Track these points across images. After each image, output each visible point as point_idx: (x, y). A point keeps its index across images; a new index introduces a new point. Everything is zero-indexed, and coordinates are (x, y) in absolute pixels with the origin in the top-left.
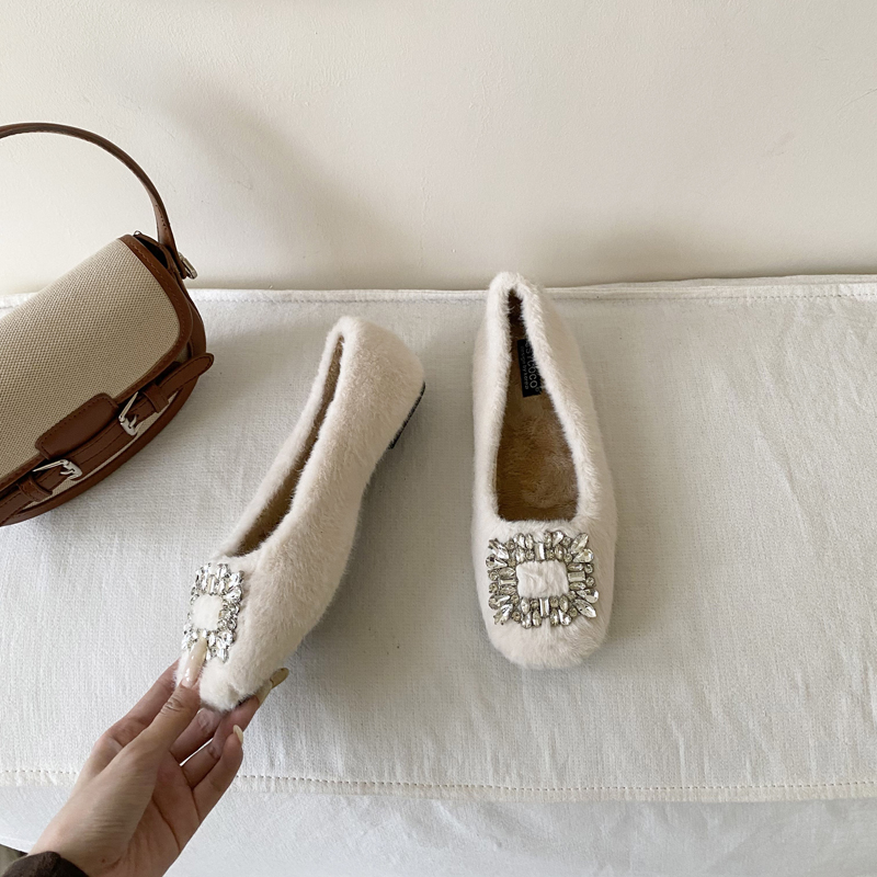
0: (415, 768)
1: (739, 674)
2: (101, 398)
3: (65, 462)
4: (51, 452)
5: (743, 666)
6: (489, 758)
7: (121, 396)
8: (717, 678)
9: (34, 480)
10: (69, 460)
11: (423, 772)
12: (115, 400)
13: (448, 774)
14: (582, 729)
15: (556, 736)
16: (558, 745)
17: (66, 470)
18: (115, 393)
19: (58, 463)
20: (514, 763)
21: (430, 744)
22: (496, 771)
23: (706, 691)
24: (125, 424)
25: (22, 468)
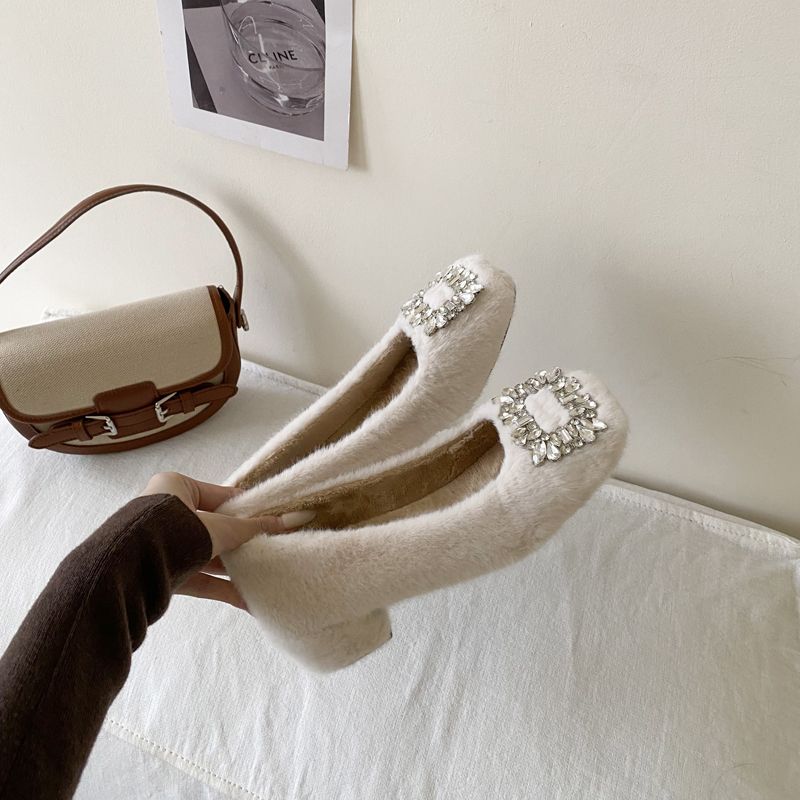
0: (199, 751)
1: (468, 779)
2: (149, 385)
3: (108, 420)
4: (103, 409)
5: (473, 775)
6: (254, 766)
7: (163, 390)
8: (449, 776)
9: (83, 423)
10: (111, 419)
11: (203, 757)
12: (158, 391)
13: (221, 766)
14: (330, 772)
15: (309, 769)
16: (308, 777)
17: (106, 425)
18: (159, 386)
19: (104, 418)
20: (270, 780)
21: (216, 736)
22: (256, 779)
23: (437, 783)
24: (158, 411)
25: (79, 411)
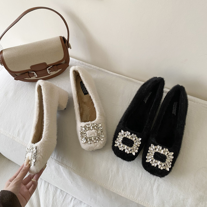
2: (45, 64)
4: (33, 70)
9: (28, 74)
17: (34, 74)
18: (48, 64)
24: (48, 71)
25: (27, 70)
